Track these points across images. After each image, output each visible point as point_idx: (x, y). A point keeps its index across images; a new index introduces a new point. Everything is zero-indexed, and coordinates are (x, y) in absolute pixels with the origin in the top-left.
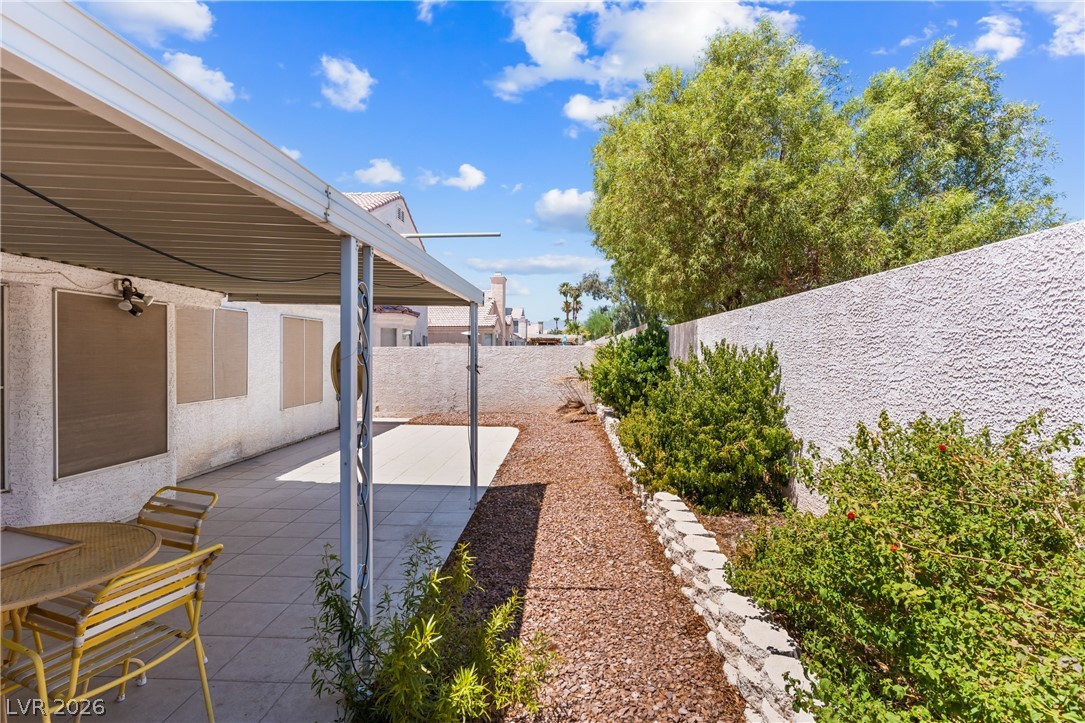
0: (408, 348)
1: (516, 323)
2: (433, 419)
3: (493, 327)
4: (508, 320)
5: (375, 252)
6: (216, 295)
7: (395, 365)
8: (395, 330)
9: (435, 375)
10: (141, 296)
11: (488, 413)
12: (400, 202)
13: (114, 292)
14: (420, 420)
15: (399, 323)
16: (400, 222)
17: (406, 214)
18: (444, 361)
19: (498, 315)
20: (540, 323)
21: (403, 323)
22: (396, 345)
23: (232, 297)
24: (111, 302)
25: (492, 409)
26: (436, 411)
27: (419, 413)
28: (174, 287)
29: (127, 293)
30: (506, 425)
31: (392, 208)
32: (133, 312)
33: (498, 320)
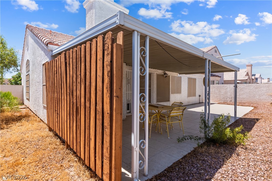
0: (217, 85)
1: (257, 79)
2: (224, 103)
3: (247, 80)
4: (253, 77)
5: (211, 61)
6: (177, 73)
7: (214, 89)
8: (214, 81)
9: (225, 92)
10: (167, 74)
11: (243, 103)
12: (216, 48)
13: (163, 74)
14: (221, 103)
15: (215, 79)
16: (216, 53)
17: (217, 51)
18: (228, 88)
19: (249, 76)
20: (268, 79)
21: (216, 79)
22: (214, 84)
23: (180, 74)
24: (163, 75)
25: (244, 102)
26: (226, 101)
27: (220, 102)
28: (171, 72)
29: (165, 74)
30: (249, 106)
31: (213, 50)
32: (166, 77)
33: (249, 78)
